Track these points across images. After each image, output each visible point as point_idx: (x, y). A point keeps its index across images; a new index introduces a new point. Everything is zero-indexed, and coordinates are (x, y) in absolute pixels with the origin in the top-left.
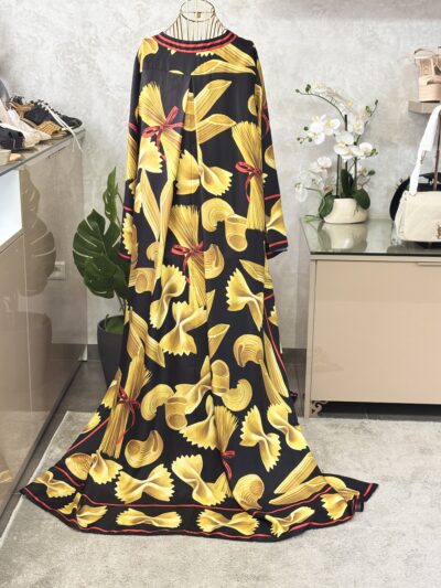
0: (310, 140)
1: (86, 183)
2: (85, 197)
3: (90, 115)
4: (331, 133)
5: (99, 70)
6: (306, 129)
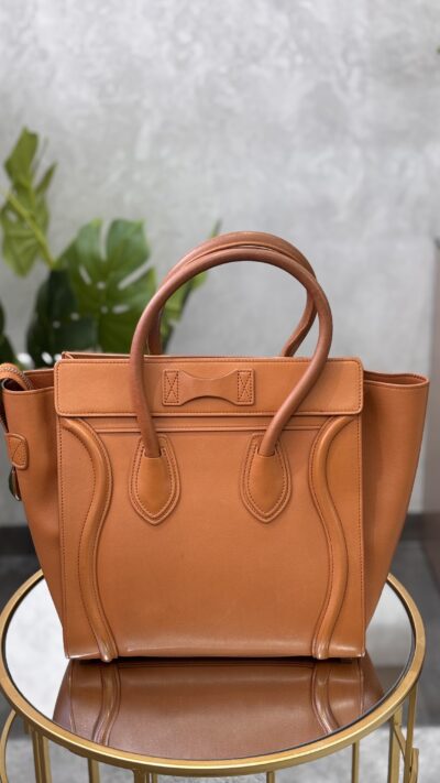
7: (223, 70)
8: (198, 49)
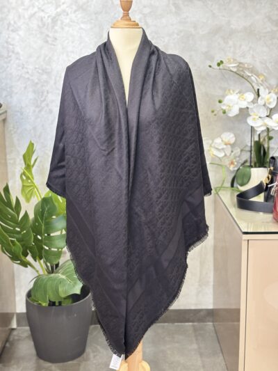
0: (224, 112)
1: (10, 162)
2: (10, 175)
3: (11, 97)
4: (244, 105)
5: (18, 53)
6: (220, 102)
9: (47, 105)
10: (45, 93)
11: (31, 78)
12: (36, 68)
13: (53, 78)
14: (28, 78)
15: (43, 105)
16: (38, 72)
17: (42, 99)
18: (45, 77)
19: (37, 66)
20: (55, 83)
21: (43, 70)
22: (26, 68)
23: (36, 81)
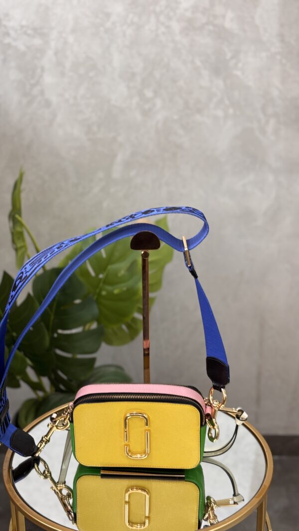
7: (176, 117)
8: (159, 103)
9: (42, 93)
10: (39, 71)
11: (14, 44)
12: (22, 27)
13: (53, 44)
14: (9, 45)
15: (35, 91)
16: (25, 33)
17: (33, 82)
18: (37, 42)
19: (24, 23)
20: (56, 53)
21: (35, 30)
22: (5, 26)
23: (22, 48)
